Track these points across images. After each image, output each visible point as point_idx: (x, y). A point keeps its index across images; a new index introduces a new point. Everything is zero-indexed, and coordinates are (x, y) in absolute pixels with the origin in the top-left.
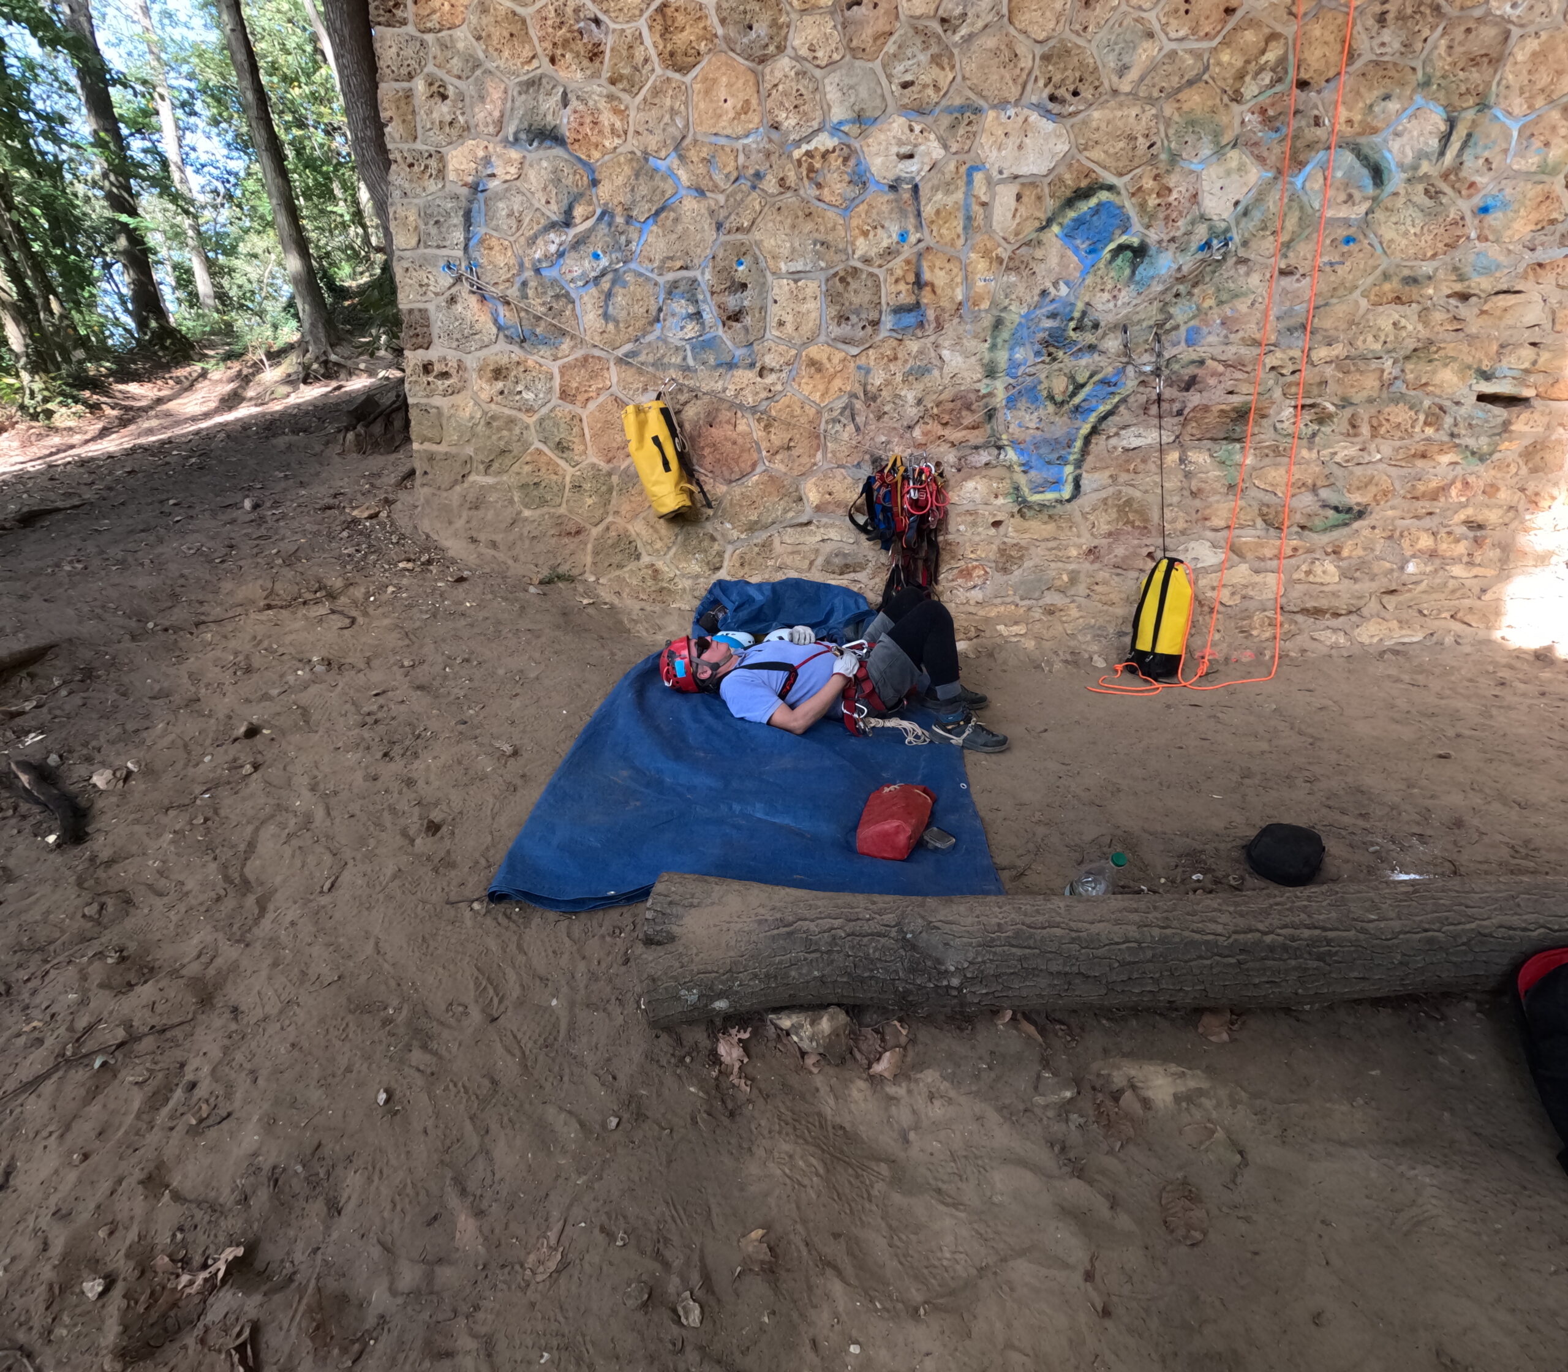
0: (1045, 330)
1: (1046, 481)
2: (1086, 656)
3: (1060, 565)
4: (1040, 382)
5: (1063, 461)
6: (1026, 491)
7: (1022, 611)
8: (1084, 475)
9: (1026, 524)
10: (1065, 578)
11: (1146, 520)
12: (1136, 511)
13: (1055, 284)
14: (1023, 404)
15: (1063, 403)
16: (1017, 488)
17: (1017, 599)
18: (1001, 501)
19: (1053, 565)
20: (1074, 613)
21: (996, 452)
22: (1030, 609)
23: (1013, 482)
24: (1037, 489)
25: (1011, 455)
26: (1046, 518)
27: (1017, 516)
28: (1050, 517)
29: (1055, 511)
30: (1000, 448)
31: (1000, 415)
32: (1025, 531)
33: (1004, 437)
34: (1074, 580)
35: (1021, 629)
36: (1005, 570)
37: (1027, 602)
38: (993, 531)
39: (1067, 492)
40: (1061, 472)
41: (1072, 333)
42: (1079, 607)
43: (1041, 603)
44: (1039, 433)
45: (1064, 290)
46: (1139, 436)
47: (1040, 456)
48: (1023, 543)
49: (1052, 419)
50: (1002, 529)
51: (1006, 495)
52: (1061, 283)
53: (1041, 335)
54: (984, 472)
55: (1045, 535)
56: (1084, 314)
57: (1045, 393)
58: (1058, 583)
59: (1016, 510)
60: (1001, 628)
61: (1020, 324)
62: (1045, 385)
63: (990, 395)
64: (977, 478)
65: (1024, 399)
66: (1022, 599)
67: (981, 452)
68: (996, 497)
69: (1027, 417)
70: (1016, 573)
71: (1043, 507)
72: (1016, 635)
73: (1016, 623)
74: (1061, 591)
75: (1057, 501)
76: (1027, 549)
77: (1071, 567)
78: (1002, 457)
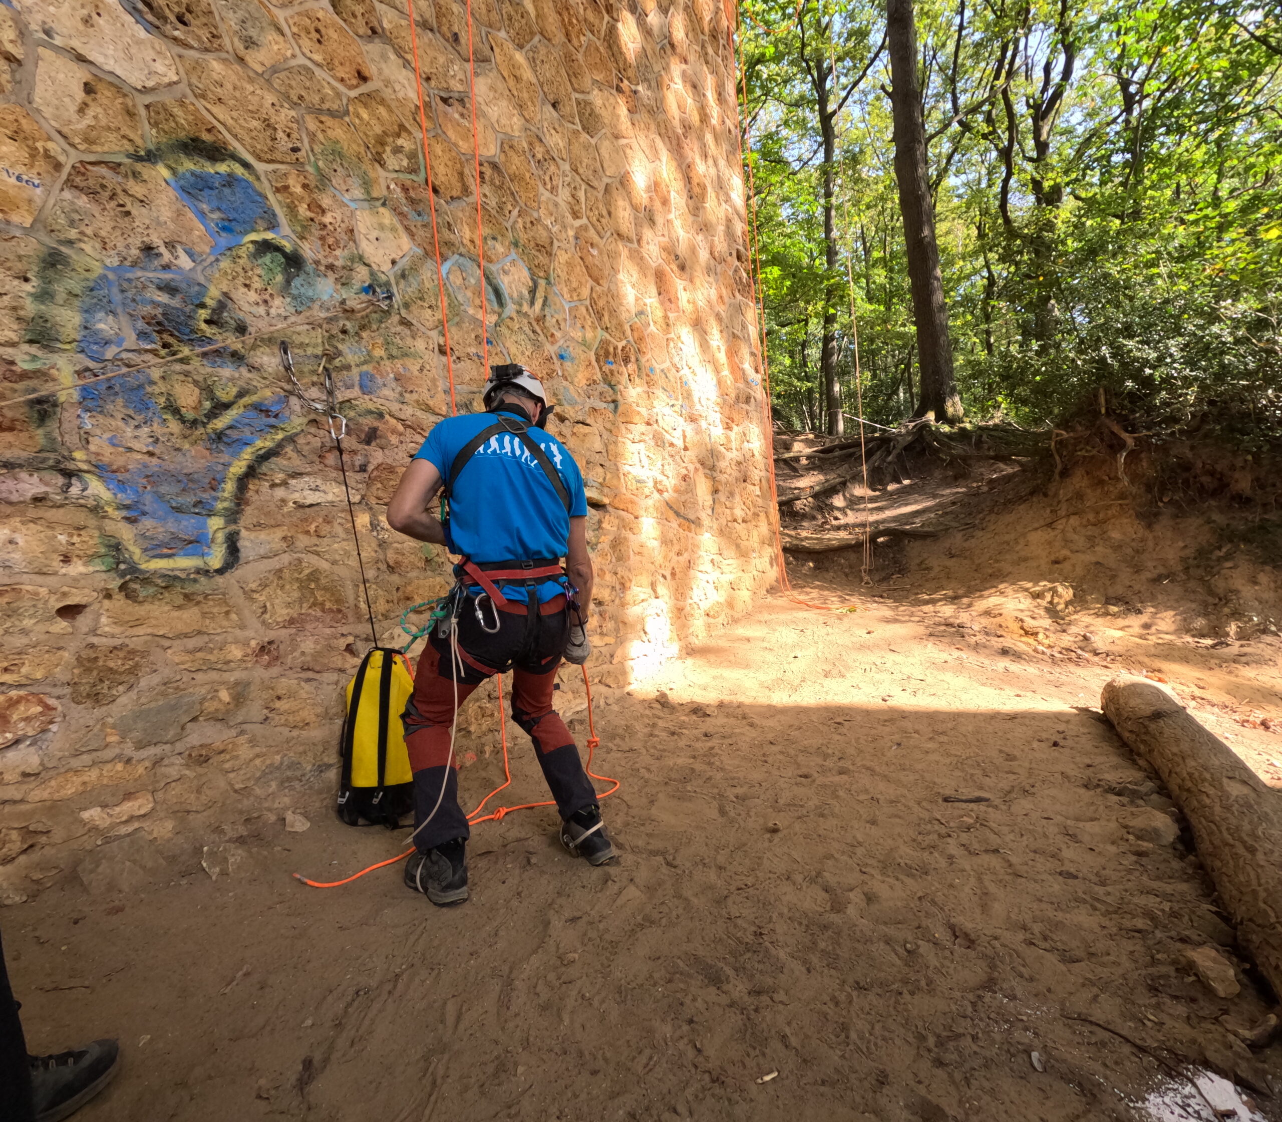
0: (156, 304)
1: (175, 538)
2: (272, 818)
3: (214, 675)
4: (152, 383)
5: (204, 509)
6: (136, 552)
7: (141, 770)
8: (244, 533)
9: (141, 611)
10: (225, 695)
11: (338, 601)
12: (325, 589)
13: (170, 245)
14: (118, 406)
15: (194, 423)
16: (116, 547)
17: (129, 749)
18: (77, 568)
19: (200, 677)
20: (245, 752)
21: (60, 480)
22: (158, 762)
23: (104, 535)
24: (156, 549)
25: (97, 488)
26: (180, 600)
27: (119, 598)
28: (187, 596)
29: (197, 587)
30: (69, 474)
31: (69, 416)
32: (138, 623)
33: (78, 455)
34: (240, 697)
35: (141, 805)
36: (96, 698)
37: (152, 751)
38: (61, 625)
39: (216, 557)
40: (204, 526)
41: (204, 326)
42: (253, 742)
43: (179, 747)
44: (155, 461)
45: (185, 262)
46: (316, 489)
47: (160, 497)
48: (133, 644)
49: (178, 443)
50: (84, 621)
51: (91, 558)
52: (179, 249)
53: (148, 309)
54: (32, 513)
55: (181, 627)
56: (222, 306)
57: (162, 400)
58: (210, 706)
59: (115, 583)
60: (93, 814)
61: (104, 277)
62: (161, 387)
63: (42, 375)
64: (16, 521)
65: (120, 401)
66: (140, 746)
67: (24, 475)
68: (66, 559)
69: (129, 431)
70: (123, 700)
71: (171, 581)
72: (131, 819)
73: (129, 796)
74: (219, 719)
75: (198, 571)
76: (145, 654)
77: (232, 677)
78: (75, 490)
